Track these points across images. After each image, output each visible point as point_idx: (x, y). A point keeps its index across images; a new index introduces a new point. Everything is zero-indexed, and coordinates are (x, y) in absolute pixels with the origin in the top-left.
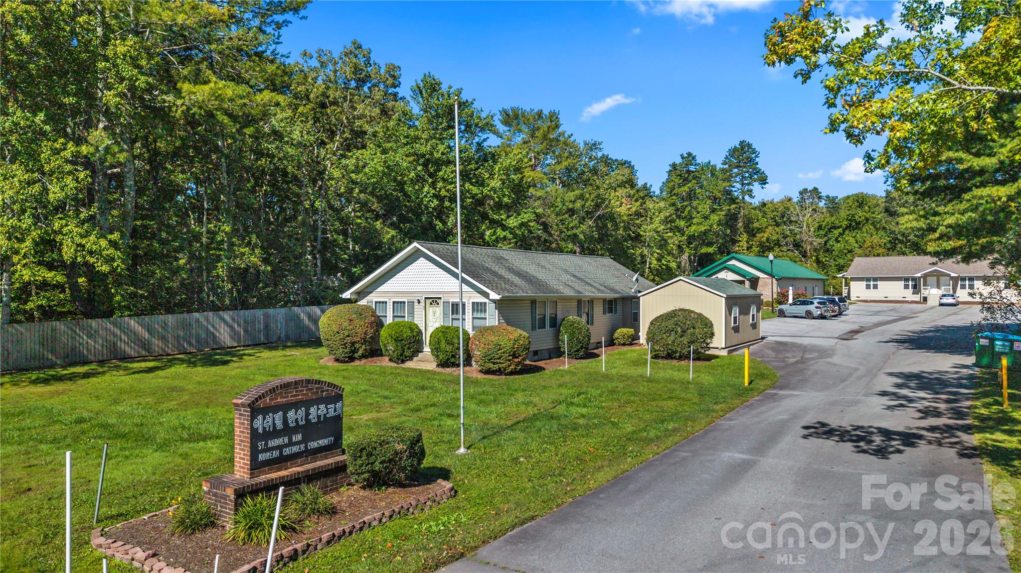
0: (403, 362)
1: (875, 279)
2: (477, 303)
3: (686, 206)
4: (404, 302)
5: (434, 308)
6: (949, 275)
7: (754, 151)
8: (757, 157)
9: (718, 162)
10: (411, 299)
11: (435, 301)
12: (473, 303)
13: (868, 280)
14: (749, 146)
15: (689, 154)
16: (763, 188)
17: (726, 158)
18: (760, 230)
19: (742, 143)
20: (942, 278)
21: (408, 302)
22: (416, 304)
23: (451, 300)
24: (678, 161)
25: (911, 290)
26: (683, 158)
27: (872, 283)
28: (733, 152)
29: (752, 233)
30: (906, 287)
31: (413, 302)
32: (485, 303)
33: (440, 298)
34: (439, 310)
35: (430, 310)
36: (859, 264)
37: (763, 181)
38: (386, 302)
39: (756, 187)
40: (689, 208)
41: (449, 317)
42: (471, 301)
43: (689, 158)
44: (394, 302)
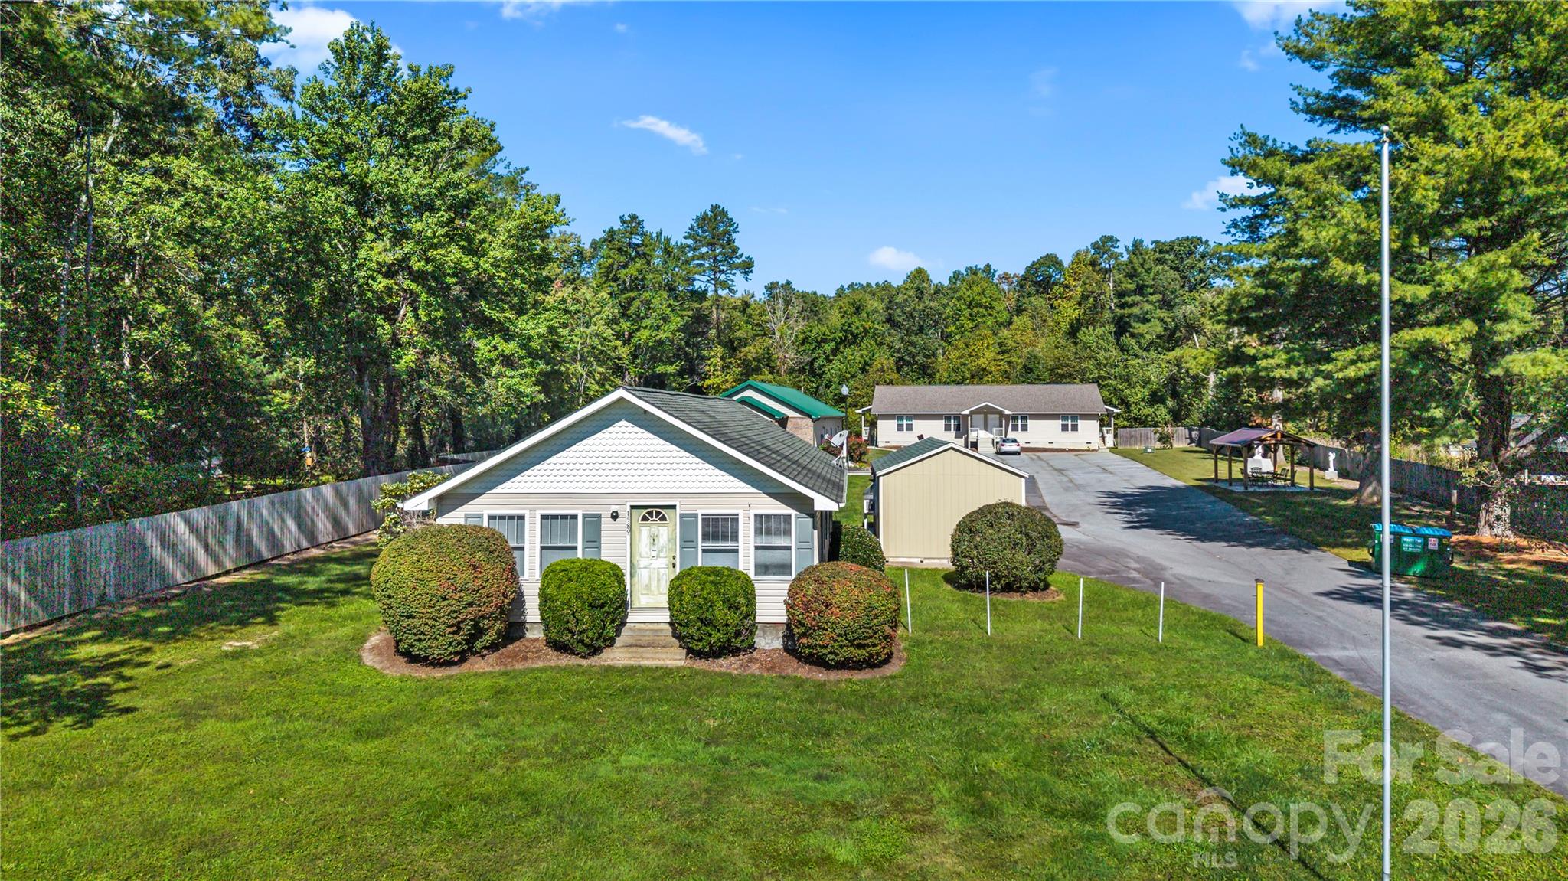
0: (596, 651)
1: (909, 417)
2: (768, 517)
3: (634, 299)
4: (575, 517)
5: (654, 529)
6: (1001, 413)
7: (731, 222)
8: (735, 231)
9: (677, 235)
10: (593, 510)
11: (654, 513)
12: (758, 517)
13: (900, 418)
14: (724, 213)
15: (634, 217)
16: (746, 279)
17: (692, 229)
18: (744, 342)
19: (714, 208)
20: (990, 417)
21: (585, 516)
22: (606, 520)
23: (700, 512)
24: (617, 226)
25: (953, 432)
26: (624, 222)
27: (905, 422)
28: (703, 220)
29: (732, 347)
30: (947, 428)
31: (599, 517)
32: (788, 518)
33: (674, 507)
34: (667, 533)
35: (644, 533)
36: (884, 396)
37: (747, 267)
38: (522, 518)
39: (737, 278)
40: (636, 303)
41: (696, 548)
42: (752, 513)
43: (633, 223)
44: (544, 517)
